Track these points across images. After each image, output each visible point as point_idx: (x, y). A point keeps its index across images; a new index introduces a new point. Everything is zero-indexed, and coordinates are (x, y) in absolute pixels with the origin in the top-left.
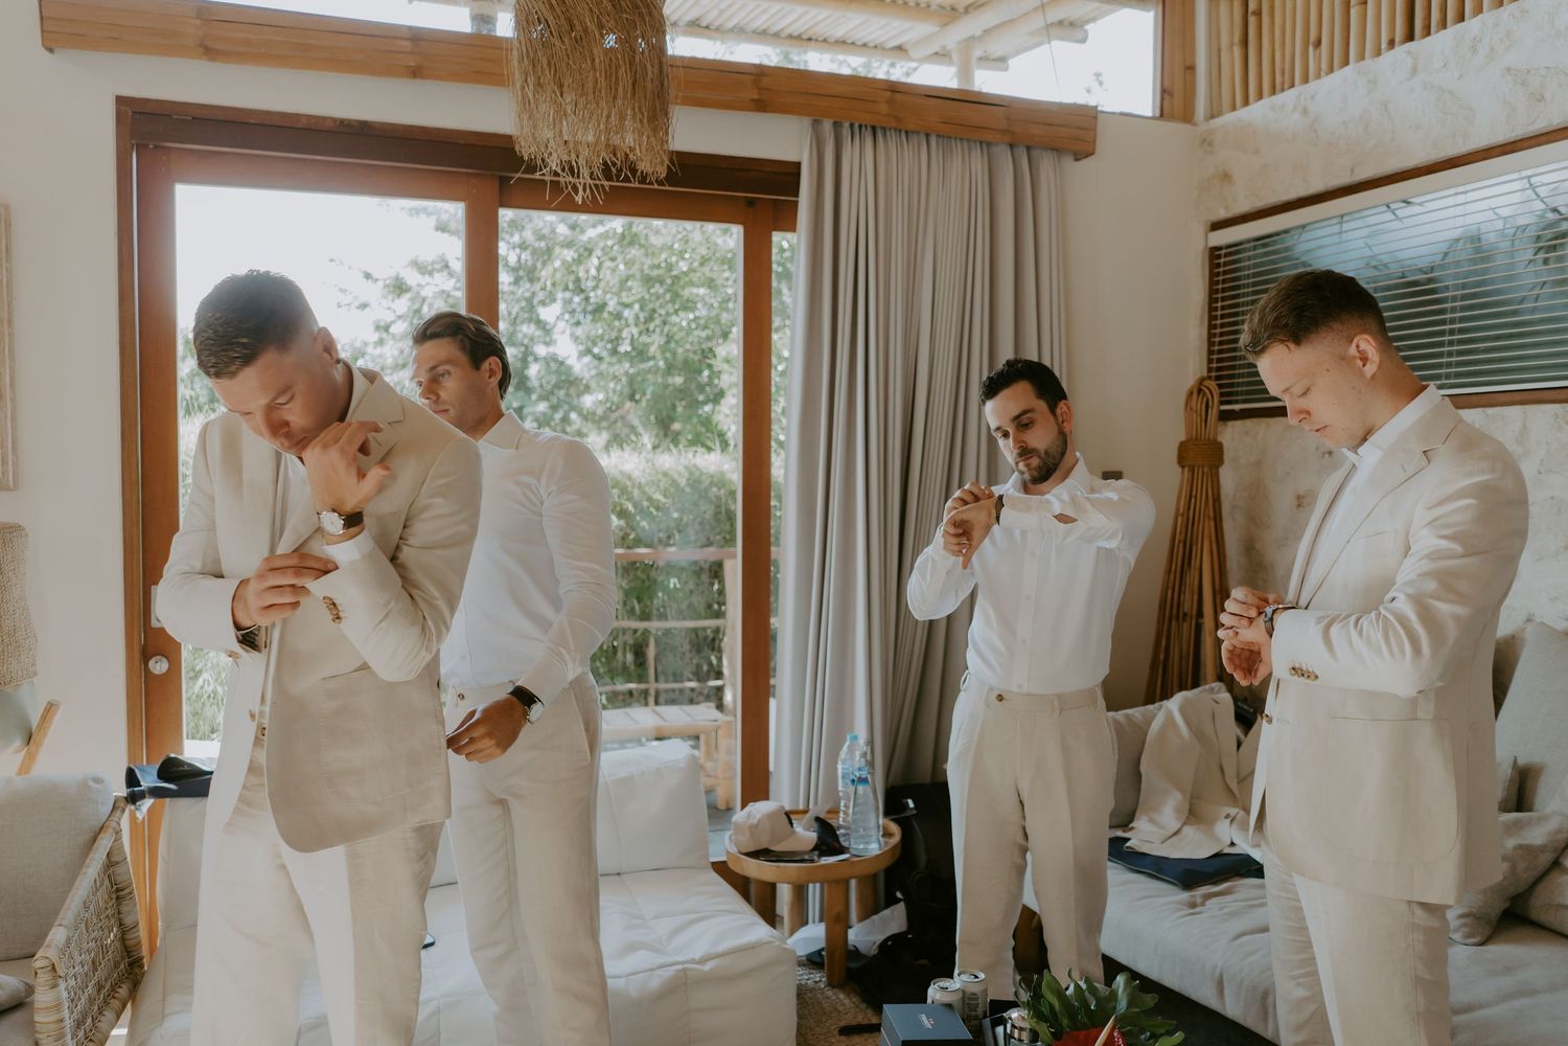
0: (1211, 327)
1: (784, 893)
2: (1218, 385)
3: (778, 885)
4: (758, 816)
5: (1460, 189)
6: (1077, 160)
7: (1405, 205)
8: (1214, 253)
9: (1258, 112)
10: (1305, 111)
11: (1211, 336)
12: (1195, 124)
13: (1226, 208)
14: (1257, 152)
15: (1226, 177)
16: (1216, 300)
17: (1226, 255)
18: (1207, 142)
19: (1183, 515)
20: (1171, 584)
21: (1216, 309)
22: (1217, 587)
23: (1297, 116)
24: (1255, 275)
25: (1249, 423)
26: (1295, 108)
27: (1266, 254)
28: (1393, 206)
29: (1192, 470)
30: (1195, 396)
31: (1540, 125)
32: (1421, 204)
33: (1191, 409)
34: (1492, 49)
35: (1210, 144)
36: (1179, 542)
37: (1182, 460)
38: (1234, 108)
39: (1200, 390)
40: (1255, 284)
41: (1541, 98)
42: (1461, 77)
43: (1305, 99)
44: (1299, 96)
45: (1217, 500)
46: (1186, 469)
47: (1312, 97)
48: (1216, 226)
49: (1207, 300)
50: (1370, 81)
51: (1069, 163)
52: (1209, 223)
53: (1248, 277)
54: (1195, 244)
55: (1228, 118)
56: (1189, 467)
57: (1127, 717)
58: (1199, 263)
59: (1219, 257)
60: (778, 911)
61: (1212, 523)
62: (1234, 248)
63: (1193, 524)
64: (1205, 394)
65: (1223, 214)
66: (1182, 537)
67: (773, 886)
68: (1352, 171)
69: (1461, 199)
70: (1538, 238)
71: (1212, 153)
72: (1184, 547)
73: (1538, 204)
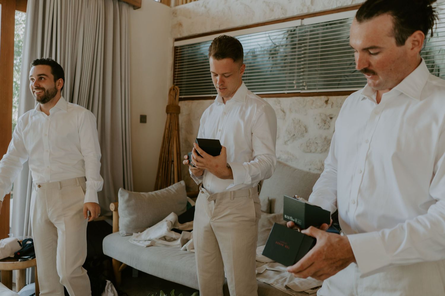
0: (174, 71)
1: (16, 274)
3: (13, 271)
4: (5, 244)
5: (250, 35)
6: (135, 9)
8: (176, 48)
9: (190, 5)
10: (205, 7)
11: (174, 74)
12: (171, 7)
13: (180, 34)
14: (190, 18)
15: (180, 25)
16: (176, 63)
17: (180, 49)
18: (174, 13)
19: (168, 129)
20: (163, 151)
21: (176, 66)
22: (178, 152)
23: (203, 8)
24: (189, 56)
25: (186, 102)
26: (202, 6)
27: (192, 50)
29: (171, 114)
30: (172, 90)
31: (272, 18)
33: (171, 95)
35: (176, 14)
36: (166, 138)
37: (167, 111)
38: (183, 4)
39: (174, 89)
40: (188, 59)
41: (273, 11)
42: (251, 2)
43: (206, 3)
44: (204, 2)
45: (178, 124)
46: (169, 114)
48: (177, 40)
49: (173, 63)
51: (131, 9)
52: (174, 39)
53: (186, 56)
54: (170, 45)
55: (181, 7)
56: (170, 113)
57: (155, 193)
58: (171, 51)
59: (177, 50)
60: (13, 281)
61: (177, 132)
62: (182, 47)
63: (171, 132)
64: (175, 90)
65: (179, 36)
66: (167, 136)
67: (11, 272)
68: (219, 26)
69: (250, 38)
70: (271, 51)
71: (176, 17)
72: (168, 139)
73: (270, 41)
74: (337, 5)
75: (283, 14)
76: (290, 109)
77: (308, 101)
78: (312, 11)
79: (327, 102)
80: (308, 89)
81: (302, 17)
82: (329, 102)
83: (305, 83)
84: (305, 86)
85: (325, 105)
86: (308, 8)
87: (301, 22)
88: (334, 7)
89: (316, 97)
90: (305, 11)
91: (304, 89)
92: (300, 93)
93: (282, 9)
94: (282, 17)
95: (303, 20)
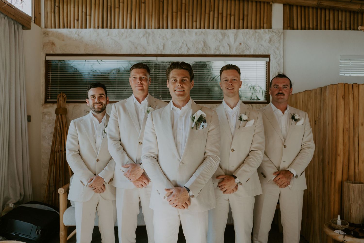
2: (66, 94)
7: (101, 61)
9: (64, 31)
10: (78, 35)
12: (41, 27)
13: (53, 51)
14: (63, 40)
15: (53, 44)
17: (52, 63)
18: (46, 34)
23: (76, 35)
26: (76, 33)
28: (98, 61)
32: (105, 62)
34: (126, 36)
38: (52, 28)
41: (137, 48)
42: (119, 39)
43: (78, 32)
44: (77, 31)
47: (80, 32)
50: (97, 34)
52: (46, 54)
54: (42, 58)
55: (54, 30)
59: (50, 63)
71: (48, 37)
74: (178, 53)
75: (144, 52)
78: (163, 53)
81: (157, 56)
83: (160, 95)
84: (160, 97)
86: (161, 51)
87: (156, 58)
88: (177, 53)
90: (159, 53)
93: (143, 48)
94: (143, 53)
95: (157, 58)
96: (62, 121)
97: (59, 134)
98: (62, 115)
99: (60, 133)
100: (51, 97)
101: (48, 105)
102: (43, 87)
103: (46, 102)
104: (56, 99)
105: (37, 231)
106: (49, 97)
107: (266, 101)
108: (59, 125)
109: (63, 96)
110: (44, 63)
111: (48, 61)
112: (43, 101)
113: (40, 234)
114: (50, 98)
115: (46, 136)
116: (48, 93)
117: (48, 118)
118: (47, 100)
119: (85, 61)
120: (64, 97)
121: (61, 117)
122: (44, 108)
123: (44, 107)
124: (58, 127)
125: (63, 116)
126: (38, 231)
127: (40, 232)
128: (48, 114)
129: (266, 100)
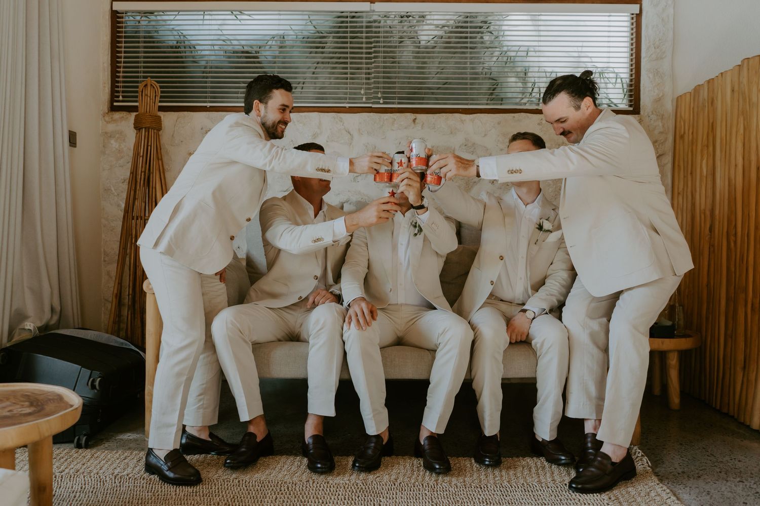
0: (116, 57)
7: (239, 13)
8: (114, 14)
11: (115, 62)
28: (234, 13)
29: (148, 129)
46: (143, 131)
56: (146, 128)
59: (118, 17)
61: (160, 162)
63: (150, 162)
66: (143, 169)
72: (145, 175)
73: (312, 28)
76: (359, 130)
77: (386, 119)
79: (414, 120)
80: (384, 103)
82: (417, 121)
83: (380, 93)
84: (379, 98)
85: (413, 124)
87: (370, 7)
89: (398, 115)
91: (379, 103)
92: (371, 107)
95: (372, 4)
96: (150, 144)
97: (143, 174)
98: (150, 130)
99: (145, 172)
100: (123, 97)
101: (117, 115)
102: (106, 73)
103: (113, 109)
104: (136, 101)
105: (91, 379)
106: (118, 97)
107: (631, 109)
108: (142, 154)
109: (151, 85)
110: (108, 18)
111: (117, 12)
112: (105, 107)
113: (97, 387)
114: (121, 98)
115: (113, 189)
116: (118, 87)
117: (117, 147)
118: (115, 104)
119: (203, 13)
120: (154, 87)
121: (147, 133)
122: (108, 122)
123: (107, 118)
124: (141, 158)
125: (152, 132)
126: (93, 381)
127: (97, 383)
128: (117, 136)
129: (630, 106)
